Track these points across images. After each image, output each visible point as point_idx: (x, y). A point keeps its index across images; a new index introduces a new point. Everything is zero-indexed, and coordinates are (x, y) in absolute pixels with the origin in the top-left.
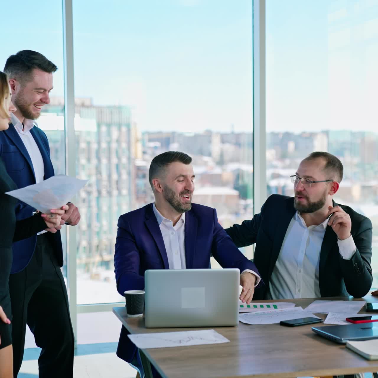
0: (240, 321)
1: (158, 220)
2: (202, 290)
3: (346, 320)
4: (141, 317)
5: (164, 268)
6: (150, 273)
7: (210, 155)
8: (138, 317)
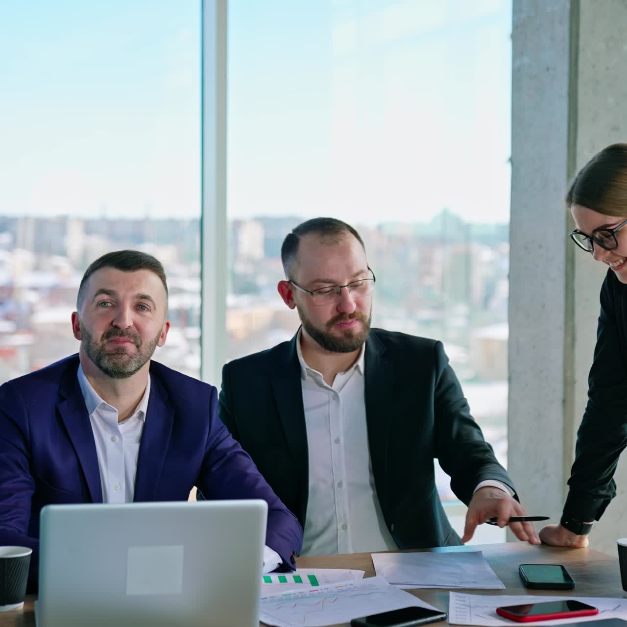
0: (261, 623)
1: (88, 403)
2: (178, 551)
3: (495, 612)
4: (20, 611)
5: (89, 500)
6: (53, 513)
7: (63, 253)
8: (14, 611)
